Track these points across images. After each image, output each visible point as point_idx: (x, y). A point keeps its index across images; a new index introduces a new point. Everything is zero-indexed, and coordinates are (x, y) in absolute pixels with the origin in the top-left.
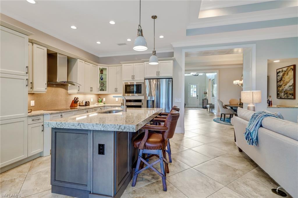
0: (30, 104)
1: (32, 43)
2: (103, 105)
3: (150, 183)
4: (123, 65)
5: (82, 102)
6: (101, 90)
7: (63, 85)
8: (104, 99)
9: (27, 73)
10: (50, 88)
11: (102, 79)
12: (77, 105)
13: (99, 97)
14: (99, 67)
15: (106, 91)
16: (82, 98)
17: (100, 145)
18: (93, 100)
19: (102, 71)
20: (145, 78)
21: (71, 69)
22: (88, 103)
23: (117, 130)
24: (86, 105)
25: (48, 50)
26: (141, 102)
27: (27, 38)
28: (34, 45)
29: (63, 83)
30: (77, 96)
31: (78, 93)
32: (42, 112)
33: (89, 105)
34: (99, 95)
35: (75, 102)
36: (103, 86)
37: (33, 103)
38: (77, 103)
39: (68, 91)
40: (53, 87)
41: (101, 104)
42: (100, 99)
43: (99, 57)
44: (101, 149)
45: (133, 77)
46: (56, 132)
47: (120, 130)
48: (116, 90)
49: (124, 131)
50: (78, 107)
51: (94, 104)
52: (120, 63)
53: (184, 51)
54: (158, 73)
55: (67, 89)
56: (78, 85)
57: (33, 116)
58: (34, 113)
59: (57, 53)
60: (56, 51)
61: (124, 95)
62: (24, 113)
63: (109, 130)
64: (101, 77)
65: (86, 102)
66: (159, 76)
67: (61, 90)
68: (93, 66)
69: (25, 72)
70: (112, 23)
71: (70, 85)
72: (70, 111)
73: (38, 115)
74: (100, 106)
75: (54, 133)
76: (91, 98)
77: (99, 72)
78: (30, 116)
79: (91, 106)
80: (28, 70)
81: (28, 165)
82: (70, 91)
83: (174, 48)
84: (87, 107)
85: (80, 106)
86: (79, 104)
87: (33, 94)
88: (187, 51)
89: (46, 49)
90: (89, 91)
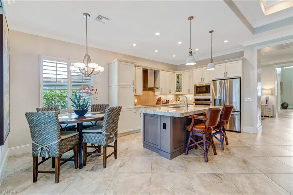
0: (135, 101)
1: (136, 66)
2: (180, 103)
3: (198, 156)
4: (194, 70)
5: (164, 101)
6: (177, 91)
7: (152, 89)
8: (181, 99)
9: (133, 84)
10: (144, 92)
11: (178, 83)
12: (160, 102)
13: (177, 97)
14: (176, 74)
15: (181, 92)
16: (164, 98)
17: (164, 124)
18: (172, 99)
19: (178, 77)
20: (213, 80)
21: (157, 78)
22: (168, 101)
23: (171, 116)
24: (166, 103)
25: (143, 68)
26: (210, 101)
27: (133, 65)
28: (137, 67)
29: (151, 88)
30: (160, 96)
31: (161, 94)
32: (140, 106)
33: (168, 103)
34: (177, 96)
35: (159, 100)
36: (179, 88)
37: (136, 101)
38: (160, 101)
39: (155, 93)
40: (146, 91)
41: (178, 102)
42: (177, 98)
43: (176, 65)
44: (164, 126)
45: (203, 79)
46: (145, 116)
47: (173, 116)
48: (189, 91)
49: (175, 116)
50: (161, 104)
51: (173, 102)
52: (192, 69)
53: (256, 49)
54: (225, 74)
55: (154, 92)
56: (161, 89)
57: (136, 108)
58: (137, 106)
59: (148, 69)
60: (147, 68)
61: (195, 95)
62: (132, 106)
63: (167, 115)
64: (178, 81)
65: (167, 101)
66: (227, 77)
67: (151, 93)
68: (171, 73)
69: (132, 84)
70: (180, 43)
71: (155, 89)
72: (156, 106)
73: (138, 108)
74: (177, 103)
75: (144, 116)
76: (171, 98)
77: (176, 77)
78: (134, 108)
79: (170, 104)
80: (134, 82)
81: (134, 135)
82: (156, 93)
83: (244, 47)
84: (167, 104)
85: (162, 103)
86: (162, 102)
87: (136, 95)
88: (259, 47)
89: (142, 68)
90: (168, 93)
